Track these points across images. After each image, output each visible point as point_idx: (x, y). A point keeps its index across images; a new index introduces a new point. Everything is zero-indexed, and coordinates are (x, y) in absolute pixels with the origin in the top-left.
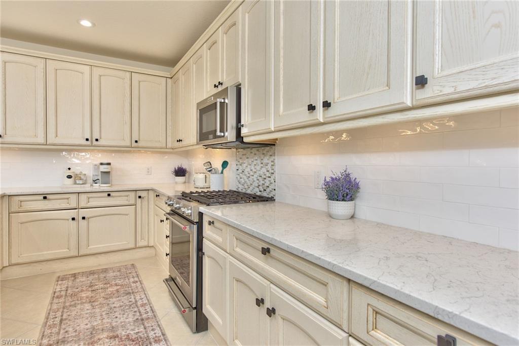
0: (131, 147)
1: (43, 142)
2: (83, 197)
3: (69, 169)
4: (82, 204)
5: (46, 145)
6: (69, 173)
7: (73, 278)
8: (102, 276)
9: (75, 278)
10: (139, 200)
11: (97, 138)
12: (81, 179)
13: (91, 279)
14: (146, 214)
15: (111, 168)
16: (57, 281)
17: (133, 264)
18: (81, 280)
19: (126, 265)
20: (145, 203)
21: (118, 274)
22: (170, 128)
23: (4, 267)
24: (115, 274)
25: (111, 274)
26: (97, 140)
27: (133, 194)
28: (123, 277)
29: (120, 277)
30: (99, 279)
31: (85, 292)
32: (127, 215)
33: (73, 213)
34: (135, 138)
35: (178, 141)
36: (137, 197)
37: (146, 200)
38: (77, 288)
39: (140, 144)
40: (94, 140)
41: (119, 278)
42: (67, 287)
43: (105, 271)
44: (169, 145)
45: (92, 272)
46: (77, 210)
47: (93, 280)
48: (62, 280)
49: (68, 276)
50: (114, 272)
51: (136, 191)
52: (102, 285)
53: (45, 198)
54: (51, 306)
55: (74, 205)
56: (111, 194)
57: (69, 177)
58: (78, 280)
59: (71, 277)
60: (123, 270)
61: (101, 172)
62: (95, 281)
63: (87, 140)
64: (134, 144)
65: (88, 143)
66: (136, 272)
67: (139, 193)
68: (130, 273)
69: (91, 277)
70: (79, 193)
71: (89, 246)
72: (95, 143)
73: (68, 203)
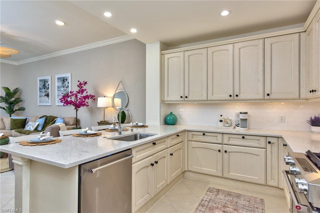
0: (264, 100)
1: (206, 99)
2: (226, 137)
3: (221, 116)
4: (225, 142)
5: (207, 101)
6: (221, 118)
7: (216, 193)
8: (235, 200)
9: (218, 194)
10: (269, 146)
11: (237, 94)
12: (227, 123)
13: (227, 200)
14: (276, 158)
15: (249, 116)
16: (207, 191)
17: (262, 199)
18: (221, 197)
19: (256, 198)
20: (275, 148)
21: (247, 203)
22: (304, 79)
23: (185, 171)
24: (245, 202)
25: (242, 202)
26: (237, 96)
27: (264, 139)
28: (250, 209)
29: (248, 208)
30: (232, 202)
31: (219, 210)
32: (258, 156)
33: (219, 147)
34: (267, 91)
35: (311, 92)
36: (267, 142)
37: (276, 146)
38: (216, 204)
39: (271, 97)
40: (235, 96)
41: (246, 209)
42: (210, 199)
43: (239, 196)
44: (303, 96)
45: (229, 193)
46: (222, 145)
47: (227, 201)
48: (210, 192)
49: (214, 190)
50: (245, 200)
51: (266, 137)
52: (232, 210)
53: (204, 134)
54: (196, 211)
55: (220, 141)
56: (245, 137)
57: (221, 121)
58: (218, 196)
59: (216, 191)
60: (252, 202)
61: (241, 119)
62: (229, 203)
63: (230, 96)
64: (267, 97)
65: (232, 98)
66: (262, 209)
67: (269, 139)
68: (257, 208)
69: (228, 198)
70: (223, 133)
71: (229, 173)
72: (236, 98)
73: (217, 140)
